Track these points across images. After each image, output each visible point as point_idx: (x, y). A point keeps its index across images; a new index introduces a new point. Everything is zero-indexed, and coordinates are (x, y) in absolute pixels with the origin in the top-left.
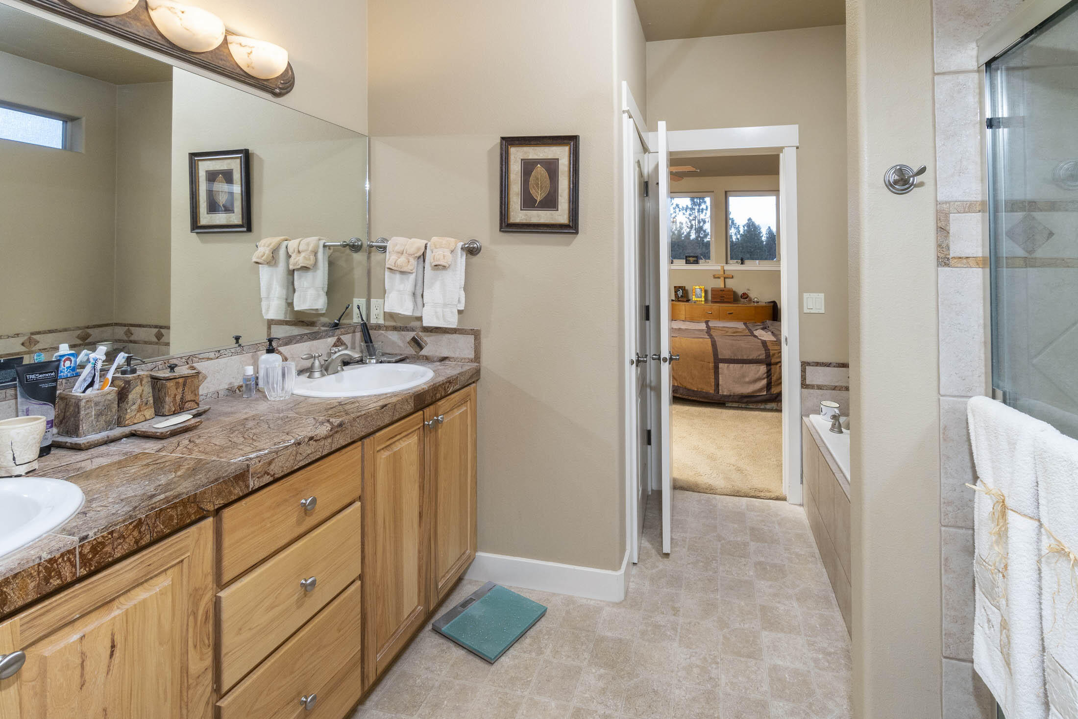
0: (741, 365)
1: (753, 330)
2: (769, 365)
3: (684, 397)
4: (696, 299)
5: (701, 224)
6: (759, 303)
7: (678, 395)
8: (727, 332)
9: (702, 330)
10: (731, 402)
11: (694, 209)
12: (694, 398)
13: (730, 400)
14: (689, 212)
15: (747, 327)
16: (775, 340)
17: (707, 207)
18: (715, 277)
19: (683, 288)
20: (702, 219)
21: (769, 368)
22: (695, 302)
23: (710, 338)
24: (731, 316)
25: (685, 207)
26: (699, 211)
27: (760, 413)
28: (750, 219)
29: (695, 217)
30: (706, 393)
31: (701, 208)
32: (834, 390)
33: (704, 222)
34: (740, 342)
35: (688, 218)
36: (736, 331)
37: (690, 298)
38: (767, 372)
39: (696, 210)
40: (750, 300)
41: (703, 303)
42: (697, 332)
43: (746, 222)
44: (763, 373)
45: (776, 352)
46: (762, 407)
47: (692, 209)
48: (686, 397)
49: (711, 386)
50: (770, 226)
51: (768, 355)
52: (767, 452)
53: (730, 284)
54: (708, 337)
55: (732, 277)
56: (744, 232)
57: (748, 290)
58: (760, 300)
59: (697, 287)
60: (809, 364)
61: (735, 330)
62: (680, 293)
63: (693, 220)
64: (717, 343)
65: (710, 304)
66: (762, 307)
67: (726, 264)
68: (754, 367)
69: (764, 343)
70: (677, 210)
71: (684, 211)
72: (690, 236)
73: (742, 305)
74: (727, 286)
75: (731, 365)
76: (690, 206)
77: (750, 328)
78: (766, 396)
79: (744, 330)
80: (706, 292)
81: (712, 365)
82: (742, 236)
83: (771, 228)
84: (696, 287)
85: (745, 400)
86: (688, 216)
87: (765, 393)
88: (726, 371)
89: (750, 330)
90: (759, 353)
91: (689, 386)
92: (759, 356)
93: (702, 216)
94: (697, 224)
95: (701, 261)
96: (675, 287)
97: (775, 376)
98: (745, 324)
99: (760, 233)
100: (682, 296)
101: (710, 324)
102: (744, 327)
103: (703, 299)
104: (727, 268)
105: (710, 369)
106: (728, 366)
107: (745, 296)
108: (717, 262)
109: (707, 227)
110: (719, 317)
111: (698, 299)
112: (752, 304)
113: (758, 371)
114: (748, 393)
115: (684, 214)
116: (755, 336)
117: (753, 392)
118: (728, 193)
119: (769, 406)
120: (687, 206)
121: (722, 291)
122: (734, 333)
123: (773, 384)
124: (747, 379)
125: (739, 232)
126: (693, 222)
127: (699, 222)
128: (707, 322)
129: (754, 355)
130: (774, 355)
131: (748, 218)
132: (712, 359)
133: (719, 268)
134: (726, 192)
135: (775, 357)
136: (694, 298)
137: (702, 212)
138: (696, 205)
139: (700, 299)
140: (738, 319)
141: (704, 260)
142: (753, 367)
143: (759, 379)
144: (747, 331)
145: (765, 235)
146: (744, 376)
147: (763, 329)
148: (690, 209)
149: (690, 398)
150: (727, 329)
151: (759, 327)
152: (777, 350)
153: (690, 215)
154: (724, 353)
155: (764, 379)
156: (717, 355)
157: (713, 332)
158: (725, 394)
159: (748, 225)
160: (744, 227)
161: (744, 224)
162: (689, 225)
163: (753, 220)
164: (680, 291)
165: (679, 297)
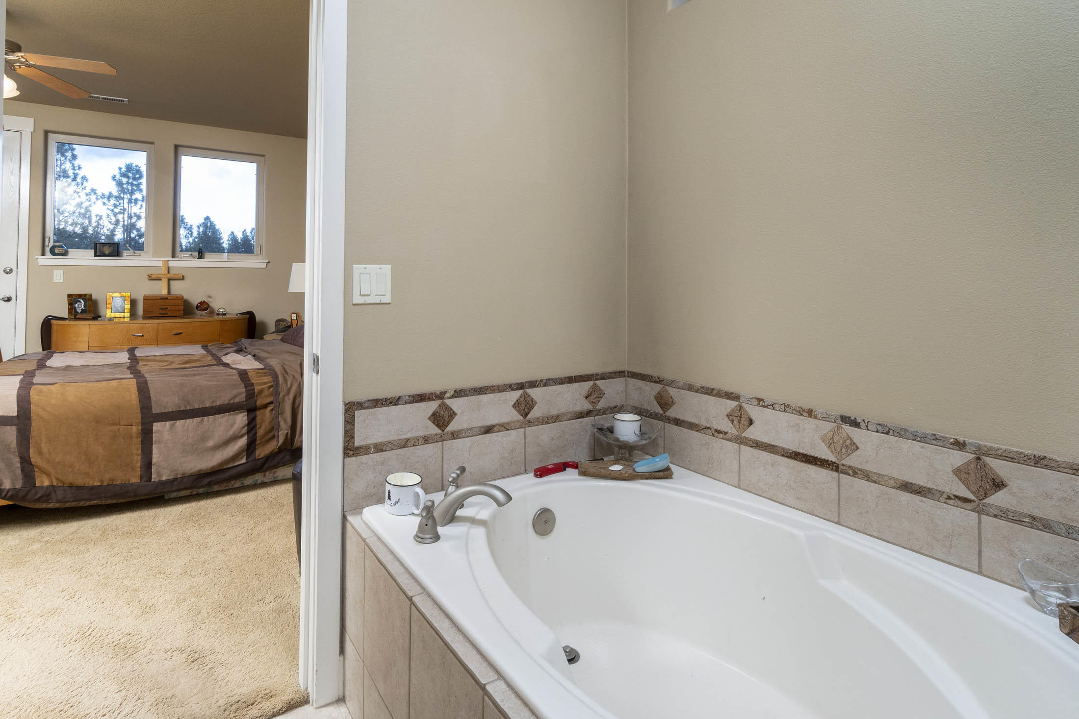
0: (200, 419)
1: (219, 354)
2: (252, 410)
3: (68, 505)
4: (113, 315)
5: (133, 220)
6: (227, 316)
7: (51, 506)
8: (172, 363)
9: (121, 365)
10: (175, 491)
11: (123, 199)
12: (93, 503)
13: (174, 489)
14: (113, 201)
15: (208, 351)
16: (262, 366)
17: (143, 197)
18: (151, 278)
19: (88, 298)
20: (135, 214)
21: (252, 415)
22: (110, 319)
23: (136, 377)
24: (179, 338)
25: (107, 194)
26: (130, 201)
27: (233, 496)
28: (207, 218)
29: (124, 210)
30: (122, 486)
31: (134, 197)
32: (404, 447)
33: (139, 217)
34: (198, 377)
35: (112, 211)
36: (189, 361)
37: (102, 313)
38: (249, 424)
39: (126, 201)
40: (212, 312)
41: (127, 320)
42: (107, 370)
43: (202, 221)
44: (242, 425)
45: (264, 386)
46: (237, 484)
47: (118, 198)
48: (73, 504)
49: (133, 469)
50: (233, 231)
51: (251, 395)
52: (254, 583)
53: (178, 288)
54: (132, 376)
55: (183, 278)
56: (198, 235)
57: (210, 297)
58: (228, 311)
59: (117, 295)
60: (360, 405)
61: (187, 359)
62: (80, 306)
63: (120, 213)
64: (149, 385)
65: (141, 321)
66: (232, 321)
67: (173, 256)
68: (225, 419)
69: (243, 375)
70: (93, 197)
71: (105, 200)
72: (114, 235)
73: (200, 317)
74: (173, 293)
75: (179, 423)
76: (115, 193)
77: (214, 352)
78: (247, 465)
79: (203, 356)
80: (133, 303)
81: (136, 429)
82: (195, 239)
83: (235, 233)
84: (114, 295)
85: (206, 481)
87: (244, 461)
88: (166, 436)
89: (213, 355)
90: (236, 391)
91: (80, 481)
92: (234, 397)
93: (135, 209)
94: (126, 219)
95: (125, 253)
96: (69, 296)
97: (263, 427)
98: (205, 347)
99: (220, 239)
100: (83, 311)
101: (138, 353)
102: (203, 352)
103: (127, 314)
104: (173, 263)
105: (131, 437)
106: (172, 426)
107: (204, 306)
108: (155, 254)
109: (141, 224)
110: (157, 341)
111: (118, 315)
112: (216, 317)
113: (232, 426)
114: (213, 467)
115: (104, 204)
116: (227, 365)
117: (222, 464)
118: (180, 149)
119: (248, 481)
120: (111, 193)
121: (163, 298)
122: (186, 363)
123: (257, 443)
124: (211, 443)
125: (191, 234)
126: (120, 217)
127: (130, 217)
128: (131, 351)
129: (224, 398)
130: (261, 391)
131: (205, 216)
132: (137, 417)
133: (160, 264)
134: (176, 147)
135: (263, 395)
136: (109, 314)
137: (136, 203)
138: (126, 193)
139: (122, 315)
140: (192, 342)
141: (132, 251)
142: (223, 420)
143: (235, 438)
144: (210, 358)
145: (226, 242)
146: (204, 438)
147: (239, 351)
148: (116, 197)
149: (82, 504)
150: (170, 358)
151: (230, 350)
152: (265, 383)
153: (115, 206)
154: (163, 401)
155: (242, 436)
156: (150, 408)
157: (142, 368)
158: (164, 478)
159: (205, 225)
160: (199, 229)
161: (198, 224)
162: (114, 219)
163: (211, 220)
164: (80, 302)
165: (77, 312)
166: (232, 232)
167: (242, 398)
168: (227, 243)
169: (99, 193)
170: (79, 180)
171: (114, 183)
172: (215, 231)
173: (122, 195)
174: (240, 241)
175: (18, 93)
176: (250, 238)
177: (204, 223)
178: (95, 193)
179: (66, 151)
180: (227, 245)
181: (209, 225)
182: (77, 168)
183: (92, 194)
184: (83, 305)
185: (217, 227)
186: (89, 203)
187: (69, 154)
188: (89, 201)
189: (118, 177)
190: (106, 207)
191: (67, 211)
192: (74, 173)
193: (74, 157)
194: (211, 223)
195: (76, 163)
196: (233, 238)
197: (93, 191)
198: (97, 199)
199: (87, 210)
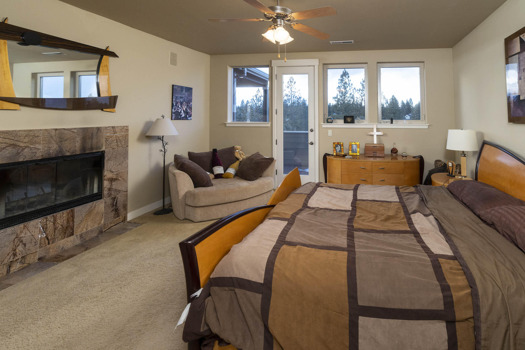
1: (408, 206)
2: (451, 322)
4: (352, 154)
9: (345, 213)
14: (361, 92)
25: (359, 89)
28: (393, 96)
35: (361, 95)
36: (388, 217)
38: (449, 339)
43: (391, 97)
51: (449, 303)
56: (390, 103)
59: (354, 143)
63: (363, 96)
66: (411, 162)
67: (379, 123)
69: (437, 268)
70: (355, 91)
71: (358, 92)
76: (361, 89)
77: (404, 200)
81: (346, 319)
82: (389, 104)
83: (404, 101)
84: (352, 143)
86: (360, 94)
88: (371, 333)
89: (404, 208)
92: (432, 303)
98: (397, 190)
100: (339, 151)
101: (358, 194)
104: (379, 126)
105: (342, 327)
106: (375, 323)
107: (394, 151)
111: (354, 154)
115: (358, 93)
116: (418, 236)
120: (360, 89)
121: (374, 146)
125: (388, 102)
126: (363, 97)
128: (356, 191)
129: (422, 302)
131: (392, 95)
139: (356, 154)
141: (359, 120)
148: (362, 90)
151: (414, 198)
153: (361, 93)
156: (356, 300)
159: (392, 99)
160: (390, 100)
161: (390, 99)
162: (361, 99)
163: (395, 96)
164: (338, 146)
165: (337, 152)
166: (402, 101)
167: (440, 306)
168: (401, 105)
169: (356, 89)
170: (350, 85)
171: (361, 85)
172: (396, 101)
173: (363, 89)
174: (405, 104)
175: (293, 39)
176: (409, 102)
177: (392, 98)
178: (355, 89)
179: (346, 75)
180: (401, 106)
181: (394, 98)
182: (349, 81)
183: (354, 90)
184: (339, 148)
185: (397, 99)
186: (354, 93)
187: (347, 76)
188: (354, 92)
189: (362, 82)
190: (359, 94)
191: (347, 96)
192: (349, 83)
193: (349, 77)
194: (395, 98)
195: (349, 79)
196: (403, 103)
197: (355, 88)
198: (356, 91)
199: (353, 96)
